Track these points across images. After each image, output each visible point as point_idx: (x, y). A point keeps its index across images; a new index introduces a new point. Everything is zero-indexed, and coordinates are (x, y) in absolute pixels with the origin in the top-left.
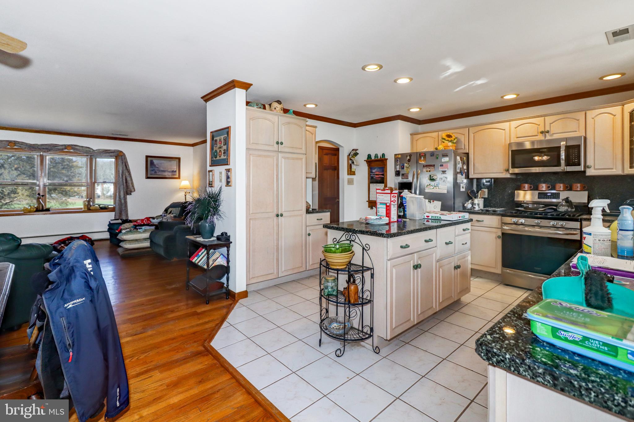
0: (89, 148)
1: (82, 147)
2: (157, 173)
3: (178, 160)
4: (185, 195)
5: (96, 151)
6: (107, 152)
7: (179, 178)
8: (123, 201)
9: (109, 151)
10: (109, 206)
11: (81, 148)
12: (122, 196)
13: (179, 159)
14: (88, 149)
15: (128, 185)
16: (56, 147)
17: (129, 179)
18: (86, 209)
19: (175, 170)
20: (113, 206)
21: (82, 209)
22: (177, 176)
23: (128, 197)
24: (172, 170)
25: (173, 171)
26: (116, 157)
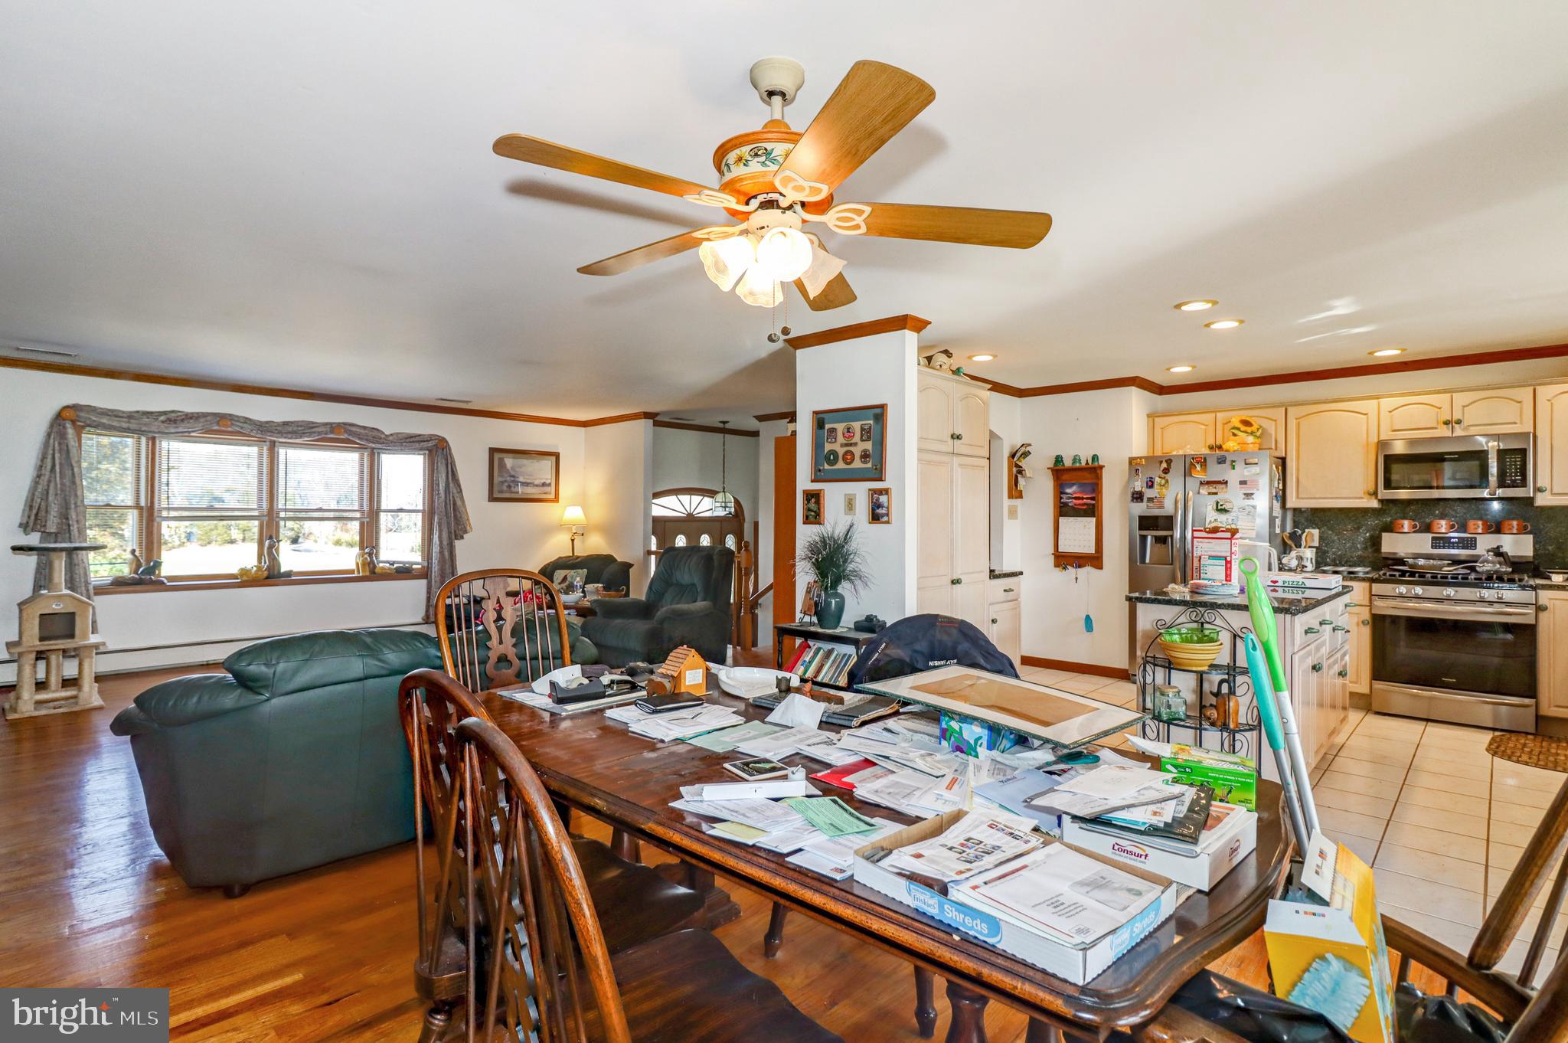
0: (378, 430)
1: (365, 428)
2: (513, 489)
3: (554, 458)
4: (573, 540)
5: (391, 438)
6: (412, 440)
7: (556, 499)
8: (446, 554)
9: (417, 439)
10: (414, 567)
11: (362, 431)
12: (445, 543)
13: (557, 456)
14: (375, 433)
15: (459, 515)
16: (313, 427)
17: (459, 503)
18: (368, 574)
19: (548, 482)
20: (420, 566)
21: (352, 572)
22: (552, 496)
23: (458, 543)
24: (543, 481)
25: (544, 485)
26: (430, 451)
